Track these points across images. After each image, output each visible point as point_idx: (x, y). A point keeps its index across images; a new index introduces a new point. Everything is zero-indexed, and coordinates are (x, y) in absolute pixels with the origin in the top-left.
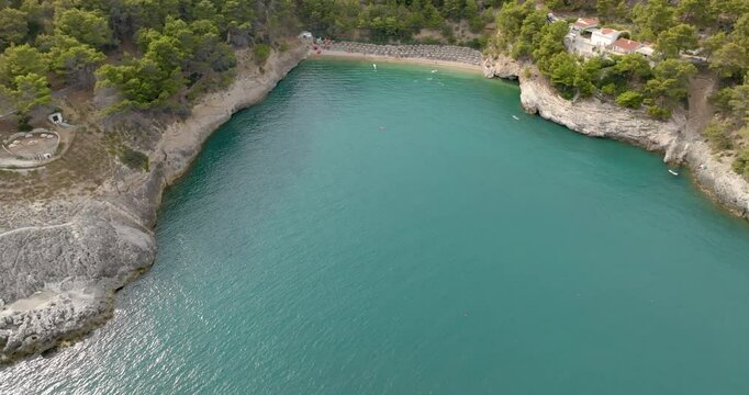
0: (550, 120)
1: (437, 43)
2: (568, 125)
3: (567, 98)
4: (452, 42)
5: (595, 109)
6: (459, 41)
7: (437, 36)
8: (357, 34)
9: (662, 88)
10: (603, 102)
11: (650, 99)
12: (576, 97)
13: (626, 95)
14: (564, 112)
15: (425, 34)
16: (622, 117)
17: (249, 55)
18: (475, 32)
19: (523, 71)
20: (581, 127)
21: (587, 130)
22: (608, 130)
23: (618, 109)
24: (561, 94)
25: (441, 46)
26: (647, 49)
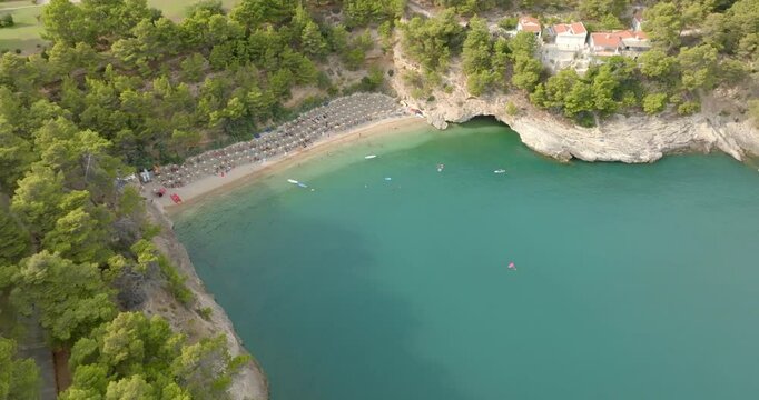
0: (597, 162)
1: (316, 103)
2: (623, 160)
3: (590, 126)
4: (333, 92)
5: (626, 127)
6: (341, 88)
7: (312, 92)
8: (203, 138)
9: (699, 83)
10: (627, 116)
11: (674, 97)
12: (597, 120)
13: (653, 100)
14: (602, 144)
15: (299, 95)
16: (657, 126)
17: (160, 302)
18: (356, 69)
19: (496, 107)
20: (636, 155)
21: (645, 157)
22: (659, 147)
23: (646, 117)
24: (580, 122)
25: (326, 104)
26: (631, 40)
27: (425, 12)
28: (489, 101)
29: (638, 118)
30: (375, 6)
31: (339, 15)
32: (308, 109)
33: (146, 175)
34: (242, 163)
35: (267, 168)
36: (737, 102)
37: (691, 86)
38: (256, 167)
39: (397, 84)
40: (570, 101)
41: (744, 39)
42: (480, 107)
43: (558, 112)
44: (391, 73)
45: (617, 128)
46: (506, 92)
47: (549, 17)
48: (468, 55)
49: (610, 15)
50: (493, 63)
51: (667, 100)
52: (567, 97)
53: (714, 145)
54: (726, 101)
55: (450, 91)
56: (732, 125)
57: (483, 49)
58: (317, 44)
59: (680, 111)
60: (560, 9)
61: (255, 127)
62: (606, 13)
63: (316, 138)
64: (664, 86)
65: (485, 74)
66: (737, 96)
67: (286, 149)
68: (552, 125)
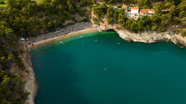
0: (137, 42)
1: (72, 24)
2: (144, 42)
3: (137, 33)
4: (76, 22)
5: (146, 34)
6: (78, 21)
7: (71, 21)
8: (42, 31)
9: (166, 23)
10: (147, 31)
11: (160, 27)
12: (139, 32)
13: (154, 27)
14: (139, 38)
15: (67, 22)
16: (155, 34)
17: (16, 68)
18: (82, 16)
19: (114, 27)
20: (148, 41)
21: (150, 42)
22: (154, 39)
23: (152, 32)
24: (134, 32)
25: (74, 25)
26: (150, 12)
27: (100, 3)
28: (112, 26)
29: (150, 32)
30: (88, 1)
31: (79, 3)
32: (69, 26)
33: (27, 39)
34: (50, 38)
35: (56, 39)
36: (178, 29)
37: (164, 24)
38: (53, 39)
39: (92, 20)
40: (131, 27)
41: (181, 13)
42: (110, 27)
43: (129, 29)
44: (91, 18)
45: (144, 34)
46: (117, 23)
47: (131, 5)
48: (108, 14)
49: (146, 5)
50: (114, 16)
51: (158, 27)
52: (131, 26)
53: (170, 40)
54: (175, 29)
55: (103, 23)
56: (176, 35)
57: (111, 12)
58: (72, 10)
59: (161, 31)
60: (134, 3)
61: (55, 29)
62: (145, 5)
63: (69, 33)
64: (158, 24)
65: (111, 19)
66: (178, 28)
67: (61, 35)
68: (127, 32)
